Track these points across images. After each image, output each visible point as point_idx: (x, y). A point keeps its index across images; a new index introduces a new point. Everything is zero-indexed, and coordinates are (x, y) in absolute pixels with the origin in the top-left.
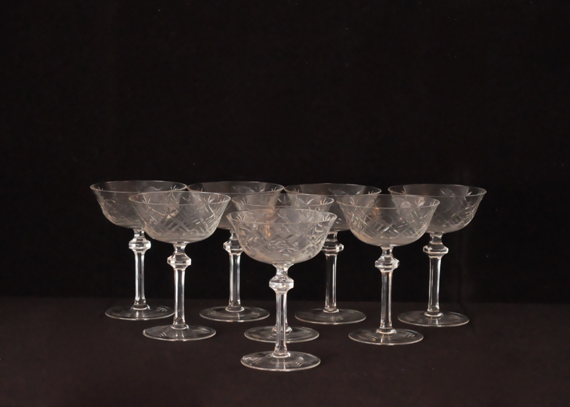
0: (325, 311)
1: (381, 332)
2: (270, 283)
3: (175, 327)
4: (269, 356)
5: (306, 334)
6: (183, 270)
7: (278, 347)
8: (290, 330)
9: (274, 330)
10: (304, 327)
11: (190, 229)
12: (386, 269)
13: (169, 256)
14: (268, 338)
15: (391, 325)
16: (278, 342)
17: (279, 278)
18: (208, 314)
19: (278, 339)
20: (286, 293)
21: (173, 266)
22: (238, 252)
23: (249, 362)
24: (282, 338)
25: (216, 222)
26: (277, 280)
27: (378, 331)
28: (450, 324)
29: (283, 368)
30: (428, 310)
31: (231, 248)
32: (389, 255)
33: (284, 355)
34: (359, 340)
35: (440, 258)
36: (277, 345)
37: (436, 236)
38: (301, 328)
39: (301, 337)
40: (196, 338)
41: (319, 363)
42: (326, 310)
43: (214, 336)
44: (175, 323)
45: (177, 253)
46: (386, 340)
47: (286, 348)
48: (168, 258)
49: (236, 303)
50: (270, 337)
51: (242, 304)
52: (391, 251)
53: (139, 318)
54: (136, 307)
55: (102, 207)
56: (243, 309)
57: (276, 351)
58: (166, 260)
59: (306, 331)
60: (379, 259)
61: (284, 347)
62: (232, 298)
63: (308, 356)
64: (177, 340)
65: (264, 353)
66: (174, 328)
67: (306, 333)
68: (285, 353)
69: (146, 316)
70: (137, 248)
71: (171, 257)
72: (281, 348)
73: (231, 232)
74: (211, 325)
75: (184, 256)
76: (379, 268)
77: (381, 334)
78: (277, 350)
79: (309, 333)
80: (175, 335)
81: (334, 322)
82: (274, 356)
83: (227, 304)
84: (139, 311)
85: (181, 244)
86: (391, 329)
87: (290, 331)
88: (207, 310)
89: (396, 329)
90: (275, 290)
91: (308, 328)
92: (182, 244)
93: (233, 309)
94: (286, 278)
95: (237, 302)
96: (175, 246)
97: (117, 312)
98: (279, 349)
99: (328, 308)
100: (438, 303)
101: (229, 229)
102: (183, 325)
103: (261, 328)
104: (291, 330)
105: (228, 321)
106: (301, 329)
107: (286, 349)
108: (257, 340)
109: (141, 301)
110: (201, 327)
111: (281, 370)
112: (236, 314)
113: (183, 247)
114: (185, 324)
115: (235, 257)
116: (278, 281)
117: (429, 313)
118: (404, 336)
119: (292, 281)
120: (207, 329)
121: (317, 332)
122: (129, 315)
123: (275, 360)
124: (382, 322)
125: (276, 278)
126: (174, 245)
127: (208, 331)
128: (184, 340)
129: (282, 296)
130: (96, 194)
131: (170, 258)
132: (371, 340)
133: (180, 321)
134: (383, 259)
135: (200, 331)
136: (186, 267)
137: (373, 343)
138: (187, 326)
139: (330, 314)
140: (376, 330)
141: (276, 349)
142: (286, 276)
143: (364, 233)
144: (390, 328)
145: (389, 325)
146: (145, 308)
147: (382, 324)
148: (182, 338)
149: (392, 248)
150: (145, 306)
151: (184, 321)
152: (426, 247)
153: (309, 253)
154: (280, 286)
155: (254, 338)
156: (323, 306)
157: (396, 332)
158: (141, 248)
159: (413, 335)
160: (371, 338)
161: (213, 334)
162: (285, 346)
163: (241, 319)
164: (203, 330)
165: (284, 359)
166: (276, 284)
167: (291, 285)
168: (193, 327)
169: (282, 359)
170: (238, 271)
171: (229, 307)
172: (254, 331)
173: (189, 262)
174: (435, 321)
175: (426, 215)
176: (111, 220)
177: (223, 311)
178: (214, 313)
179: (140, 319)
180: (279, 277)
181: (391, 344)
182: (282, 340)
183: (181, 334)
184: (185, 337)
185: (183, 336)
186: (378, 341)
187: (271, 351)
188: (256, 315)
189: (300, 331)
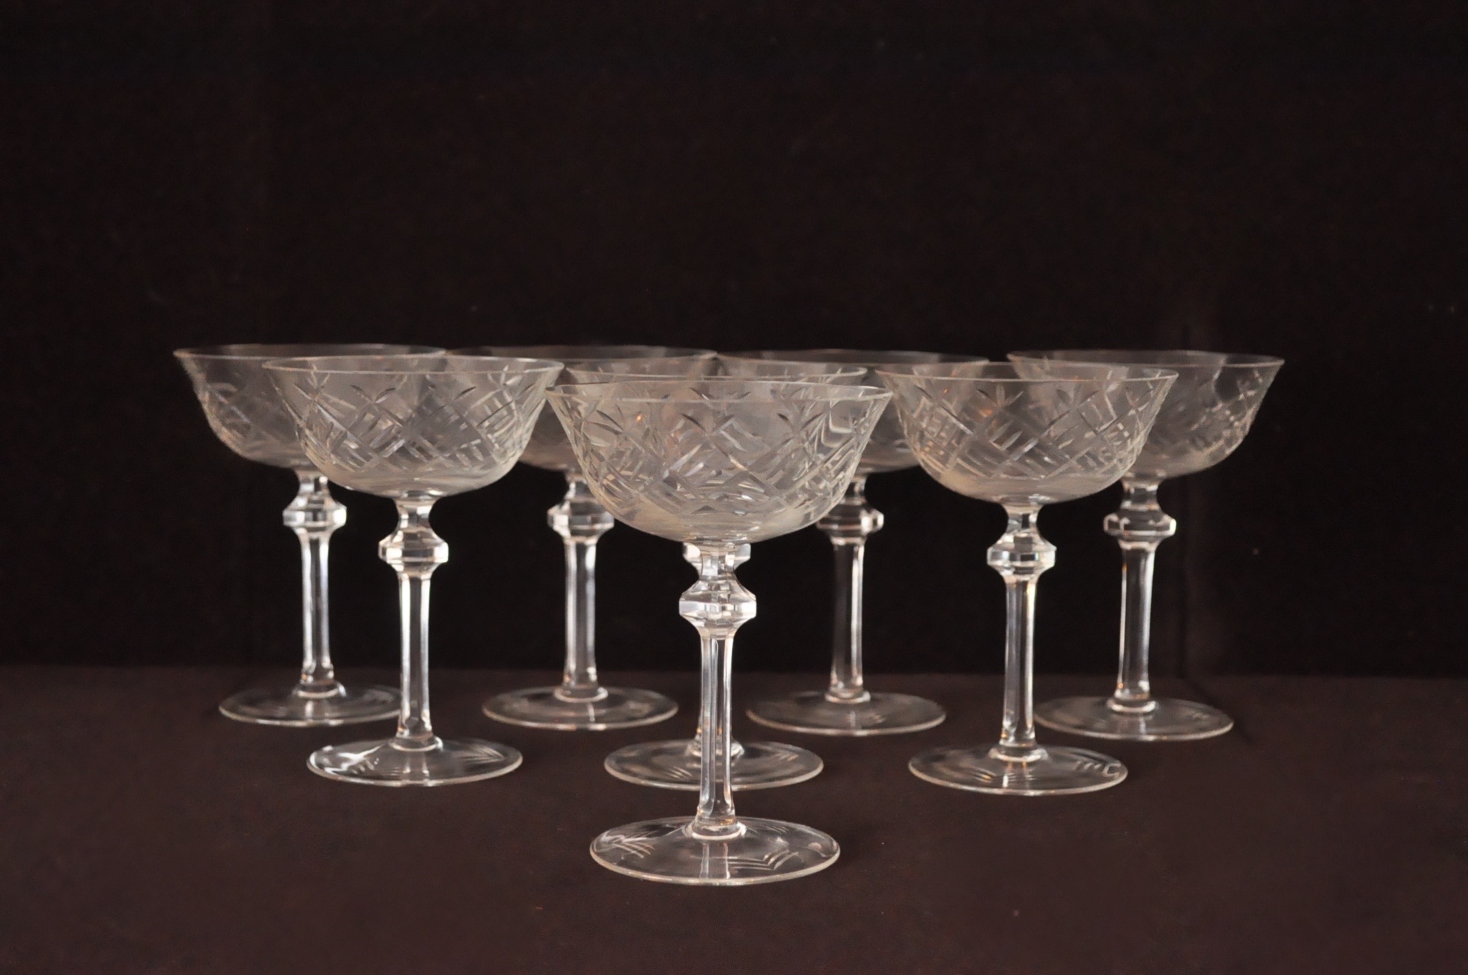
0: (831, 699)
1: (1002, 757)
2: (683, 603)
3: (403, 746)
4: (680, 833)
5: (786, 764)
6: (426, 577)
7: (707, 806)
8: (739, 752)
9: (691, 750)
10: (776, 744)
11: (442, 449)
12: (1018, 571)
13: (383, 537)
14: (676, 776)
15: (1032, 736)
16: (707, 789)
17: (710, 589)
18: (506, 708)
19: (708, 780)
20: (733, 634)
21: (394, 566)
22: (589, 534)
23: (615, 855)
24: (718, 777)
25: (520, 431)
26: (702, 595)
27: (995, 754)
28: (1187, 733)
29: (722, 876)
30: (1118, 694)
31: (571, 523)
32: (1028, 530)
33: (725, 831)
34: (940, 778)
35: (1152, 548)
36: (704, 798)
37: (1142, 485)
38: (767, 745)
39: (772, 771)
40: (461, 776)
41: (837, 855)
42: (834, 695)
43: (516, 770)
44: (402, 733)
45: (408, 528)
46: (1019, 781)
47: (732, 809)
48: (382, 543)
49: (582, 677)
50: (679, 773)
51: (602, 682)
52: (1033, 518)
53: (314, 718)
54: (304, 688)
55: (205, 407)
56: (603, 694)
57: (700, 819)
58: (377, 546)
59: (786, 754)
60: (999, 542)
61: (724, 804)
62: (571, 664)
63: (800, 835)
64: (408, 782)
65: (667, 822)
66: (398, 747)
67: (786, 759)
68: (728, 827)
69: (337, 714)
70: (311, 524)
71: (388, 538)
72: (718, 809)
73: (569, 478)
74: (508, 737)
75: (429, 536)
76: (998, 566)
77: (1005, 763)
78: (703, 814)
79: (794, 761)
80: (403, 768)
81: (857, 728)
82: (695, 835)
83: (558, 681)
84: (317, 702)
85: (418, 500)
86: (1035, 748)
87: (737, 754)
88: (504, 697)
89: (1046, 748)
90: (696, 624)
91: (790, 747)
92: (421, 497)
93: (574, 693)
94: (731, 589)
95: (587, 675)
96: (401, 506)
97: (251, 703)
98: (710, 812)
99: (838, 690)
100: (1145, 675)
101: (563, 466)
102: (422, 738)
103: (653, 746)
104: (742, 752)
105: (562, 727)
106: (769, 748)
107: (733, 812)
108: (643, 782)
109: (319, 672)
110: (480, 744)
111: (717, 882)
112: (583, 707)
113: (424, 510)
114: (431, 735)
115: (581, 550)
116: (706, 598)
117: (1119, 702)
118: (1074, 767)
119: (753, 597)
120: (496, 750)
121: (817, 758)
122: (282, 711)
123: (697, 847)
124: (1006, 723)
125: (701, 587)
126: (398, 503)
127: (498, 757)
128: (431, 783)
129: (721, 645)
130: (186, 369)
131: (386, 543)
132: (978, 779)
133: (417, 727)
134: (1010, 543)
135: (476, 755)
136: (434, 568)
137: (985, 790)
138: (437, 742)
139: (844, 707)
140: (988, 751)
141: (702, 811)
142: (731, 581)
143: (959, 461)
144: (1031, 745)
145: (1026, 735)
146: (332, 693)
147: (1008, 732)
148: (422, 776)
149: (1038, 508)
150: (331, 687)
151: (428, 726)
152: (1113, 517)
153: (808, 503)
154: (713, 610)
155: (635, 775)
156: (825, 685)
157: (1046, 756)
158: (321, 524)
159: (1096, 764)
160: (974, 773)
161: (512, 763)
162: (729, 801)
163: (599, 720)
164: (486, 752)
165: (725, 845)
166: (701, 606)
167: (748, 608)
168: (457, 744)
169: (721, 843)
170: (591, 588)
171: (566, 689)
172: (633, 754)
173: (442, 553)
174: (1137, 725)
175: (1144, 406)
176: (233, 447)
177: (547, 699)
178: (523, 706)
179: (318, 722)
180: (710, 585)
181: (1032, 793)
182: (721, 781)
183: (420, 766)
184: (430, 773)
185: (426, 772)
186: (997, 783)
187: (685, 819)
188: (640, 711)
189: (768, 753)
